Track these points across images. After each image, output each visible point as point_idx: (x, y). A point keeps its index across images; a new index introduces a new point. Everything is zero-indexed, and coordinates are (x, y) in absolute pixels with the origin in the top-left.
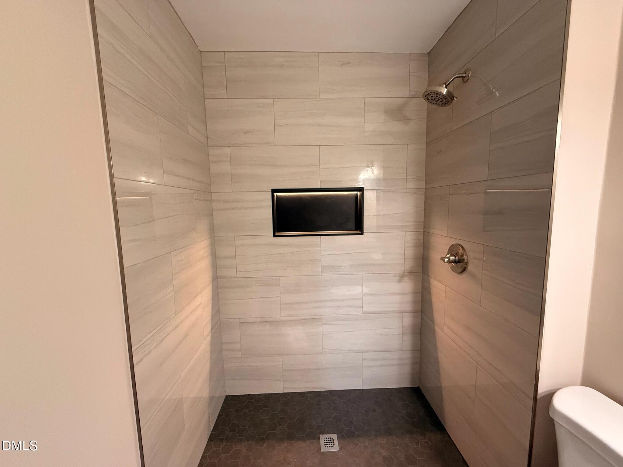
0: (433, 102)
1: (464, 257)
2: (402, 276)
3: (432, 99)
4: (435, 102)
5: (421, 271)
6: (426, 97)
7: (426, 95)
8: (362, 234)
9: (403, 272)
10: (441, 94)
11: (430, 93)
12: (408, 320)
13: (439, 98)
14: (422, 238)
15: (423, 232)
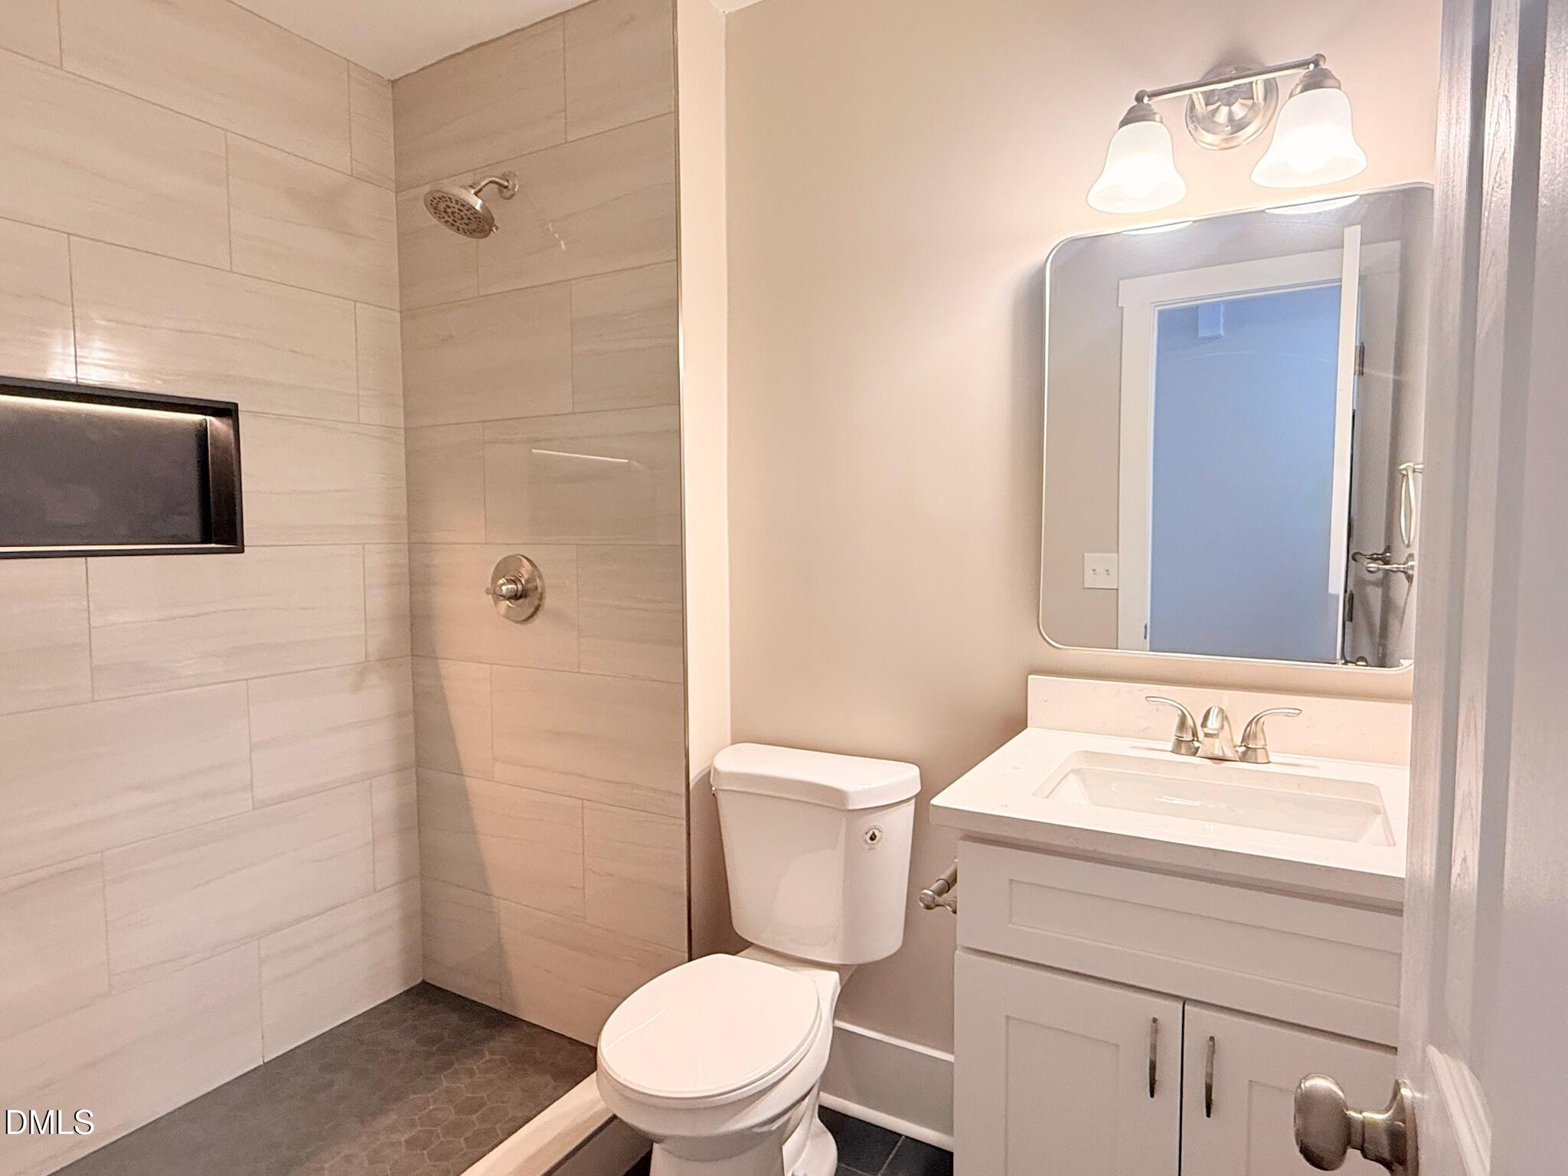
0: (447, 218)
1: (536, 580)
2: (363, 671)
3: (446, 212)
4: (450, 220)
5: (409, 653)
6: (434, 203)
7: (434, 198)
8: (241, 550)
9: (363, 660)
10: (471, 208)
11: (447, 199)
12: (385, 798)
13: (464, 217)
14: (404, 561)
15: (407, 546)
